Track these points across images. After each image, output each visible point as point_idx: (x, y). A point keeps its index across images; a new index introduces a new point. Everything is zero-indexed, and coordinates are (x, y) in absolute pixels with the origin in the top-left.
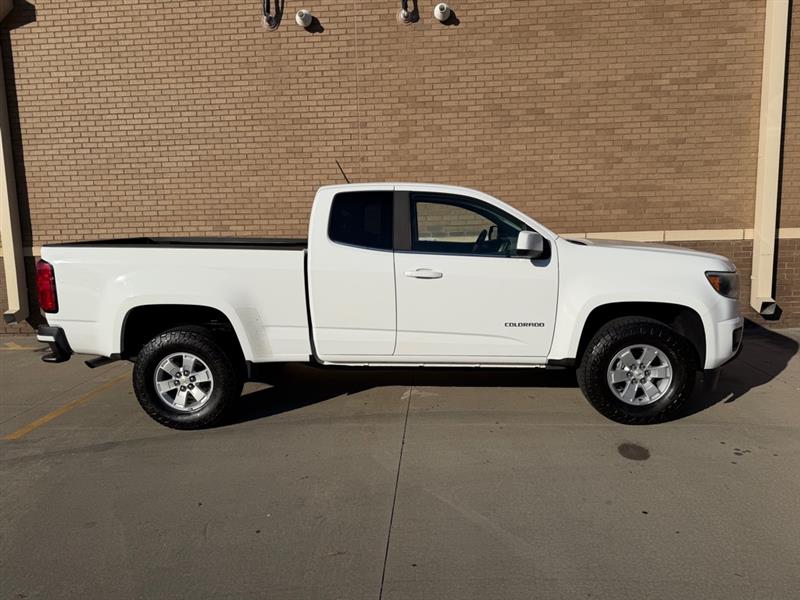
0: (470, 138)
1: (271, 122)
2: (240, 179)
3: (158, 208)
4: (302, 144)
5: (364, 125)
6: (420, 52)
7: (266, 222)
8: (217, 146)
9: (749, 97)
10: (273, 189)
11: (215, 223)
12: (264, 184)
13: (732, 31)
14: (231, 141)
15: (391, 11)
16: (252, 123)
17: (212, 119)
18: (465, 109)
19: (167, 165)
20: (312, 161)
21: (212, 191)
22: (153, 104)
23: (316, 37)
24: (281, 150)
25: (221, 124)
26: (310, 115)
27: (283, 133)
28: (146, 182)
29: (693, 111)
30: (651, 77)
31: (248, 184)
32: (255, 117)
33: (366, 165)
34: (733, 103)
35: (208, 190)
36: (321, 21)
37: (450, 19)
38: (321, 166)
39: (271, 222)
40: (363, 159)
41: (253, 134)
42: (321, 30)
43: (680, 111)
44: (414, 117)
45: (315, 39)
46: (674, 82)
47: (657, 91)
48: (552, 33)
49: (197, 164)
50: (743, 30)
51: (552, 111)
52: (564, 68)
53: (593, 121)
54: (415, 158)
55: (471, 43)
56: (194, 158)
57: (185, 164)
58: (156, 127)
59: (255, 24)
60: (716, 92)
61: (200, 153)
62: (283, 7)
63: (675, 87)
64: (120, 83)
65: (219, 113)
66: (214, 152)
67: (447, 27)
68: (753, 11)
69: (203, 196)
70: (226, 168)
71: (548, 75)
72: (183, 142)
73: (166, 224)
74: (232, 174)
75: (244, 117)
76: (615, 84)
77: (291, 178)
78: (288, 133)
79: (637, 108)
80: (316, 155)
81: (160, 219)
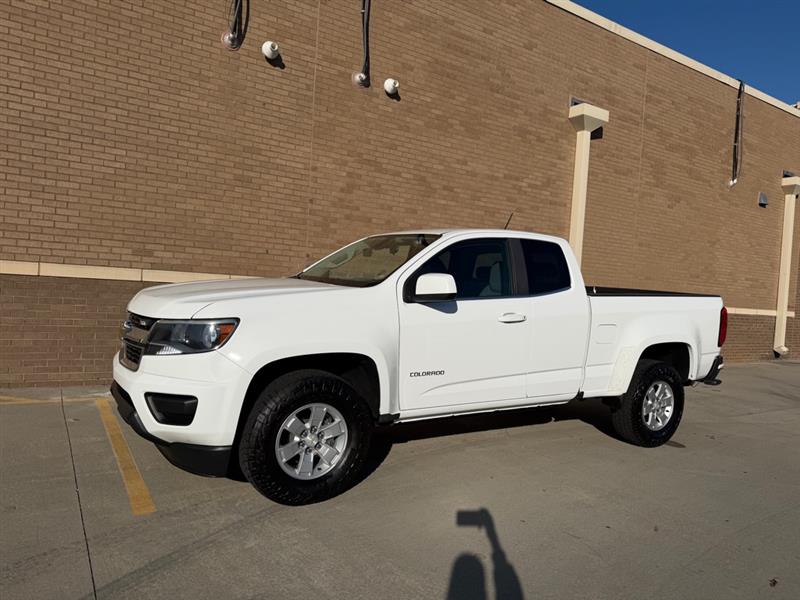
0: (402, 200)
1: (220, 144)
2: (176, 199)
3: (56, 218)
4: (252, 174)
5: (315, 169)
6: (369, 115)
7: (200, 251)
8: (151, 157)
9: (565, 205)
10: (214, 216)
11: (136, 246)
12: (203, 209)
13: (559, 158)
14: (169, 154)
15: (348, 71)
16: (199, 140)
17: (147, 124)
18: (398, 174)
19: (77, 166)
20: (261, 193)
21: (137, 207)
22: (68, 87)
23: (277, 71)
24: (227, 176)
25: (159, 133)
26: (263, 147)
27: (232, 158)
28: (42, 182)
29: (537, 209)
30: (517, 179)
31: (184, 206)
32: (202, 134)
33: (315, 207)
34: (558, 207)
35: (133, 206)
36: (283, 58)
37: (394, 95)
38: (269, 200)
39: (207, 251)
40: (311, 201)
41: (197, 152)
42: (283, 66)
43: (533, 208)
44: (359, 172)
45: (275, 73)
46: (530, 186)
47: (520, 189)
48: (462, 129)
49: (122, 172)
50: (564, 159)
51: (459, 190)
52: (468, 159)
53: (483, 204)
54: (357, 209)
55: (408, 119)
56: (118, 165)
57: (104, 169)
58: (69, 116)
59: (213, 37)
60: (550, 198)
61: (127, 160)
62: (245, 31)
63: (529, 190)
64: (19, 48)
65: (158, 120)
66: (146, 163)
67: (391, 100)
68: (569, 147)
69: (123, 212)
70: (159, 184)
71: (458, 161)
72: (104, 143)
73: (65, 240)
74: (165, 191)
75: (189, 132)
76: (497, 179)
77: (236, 207)
78: (237, 159)
79: (509, 200)
80: (266, 188)
81: (55, 232)
